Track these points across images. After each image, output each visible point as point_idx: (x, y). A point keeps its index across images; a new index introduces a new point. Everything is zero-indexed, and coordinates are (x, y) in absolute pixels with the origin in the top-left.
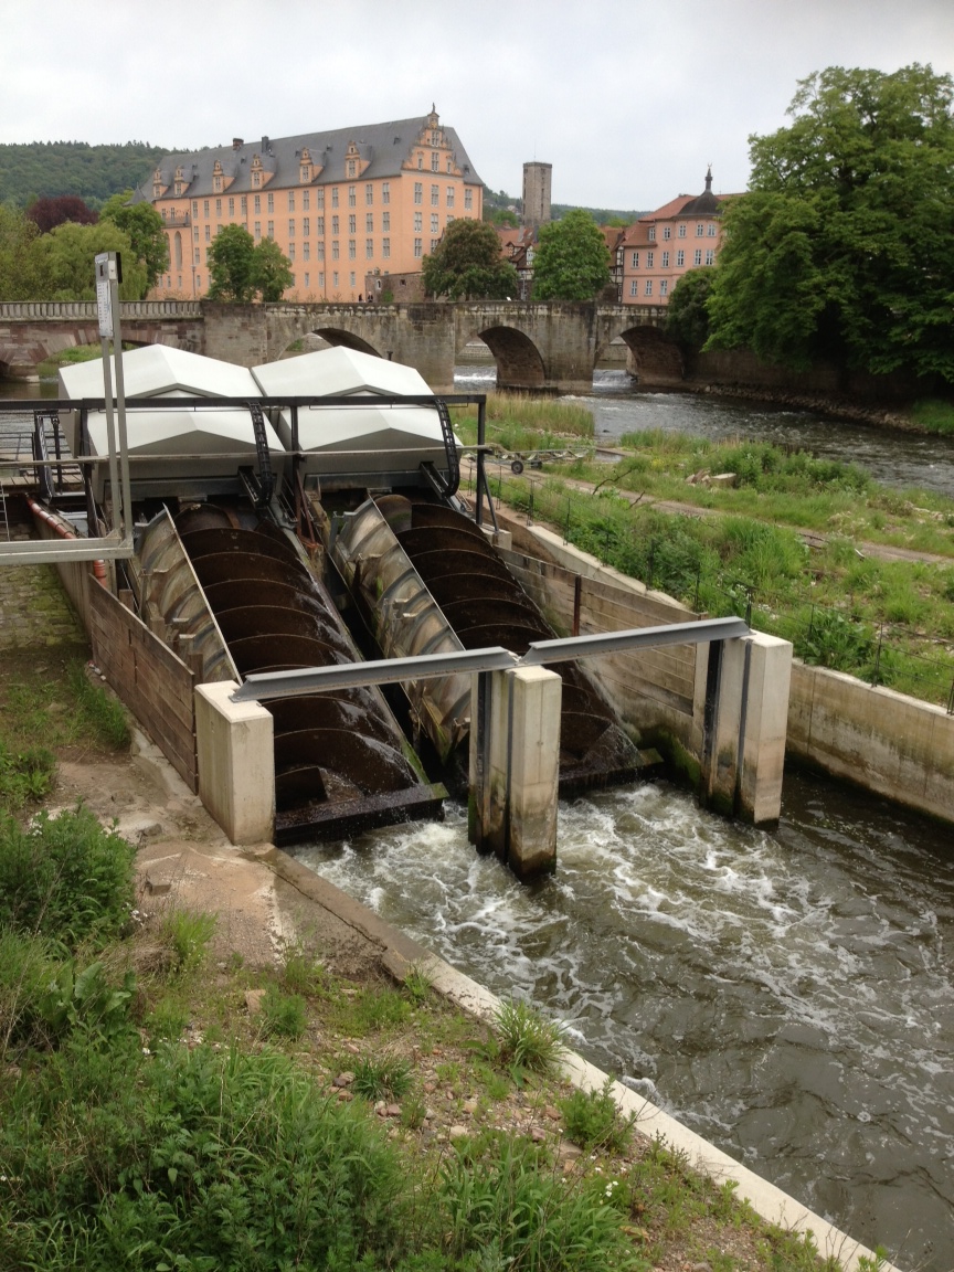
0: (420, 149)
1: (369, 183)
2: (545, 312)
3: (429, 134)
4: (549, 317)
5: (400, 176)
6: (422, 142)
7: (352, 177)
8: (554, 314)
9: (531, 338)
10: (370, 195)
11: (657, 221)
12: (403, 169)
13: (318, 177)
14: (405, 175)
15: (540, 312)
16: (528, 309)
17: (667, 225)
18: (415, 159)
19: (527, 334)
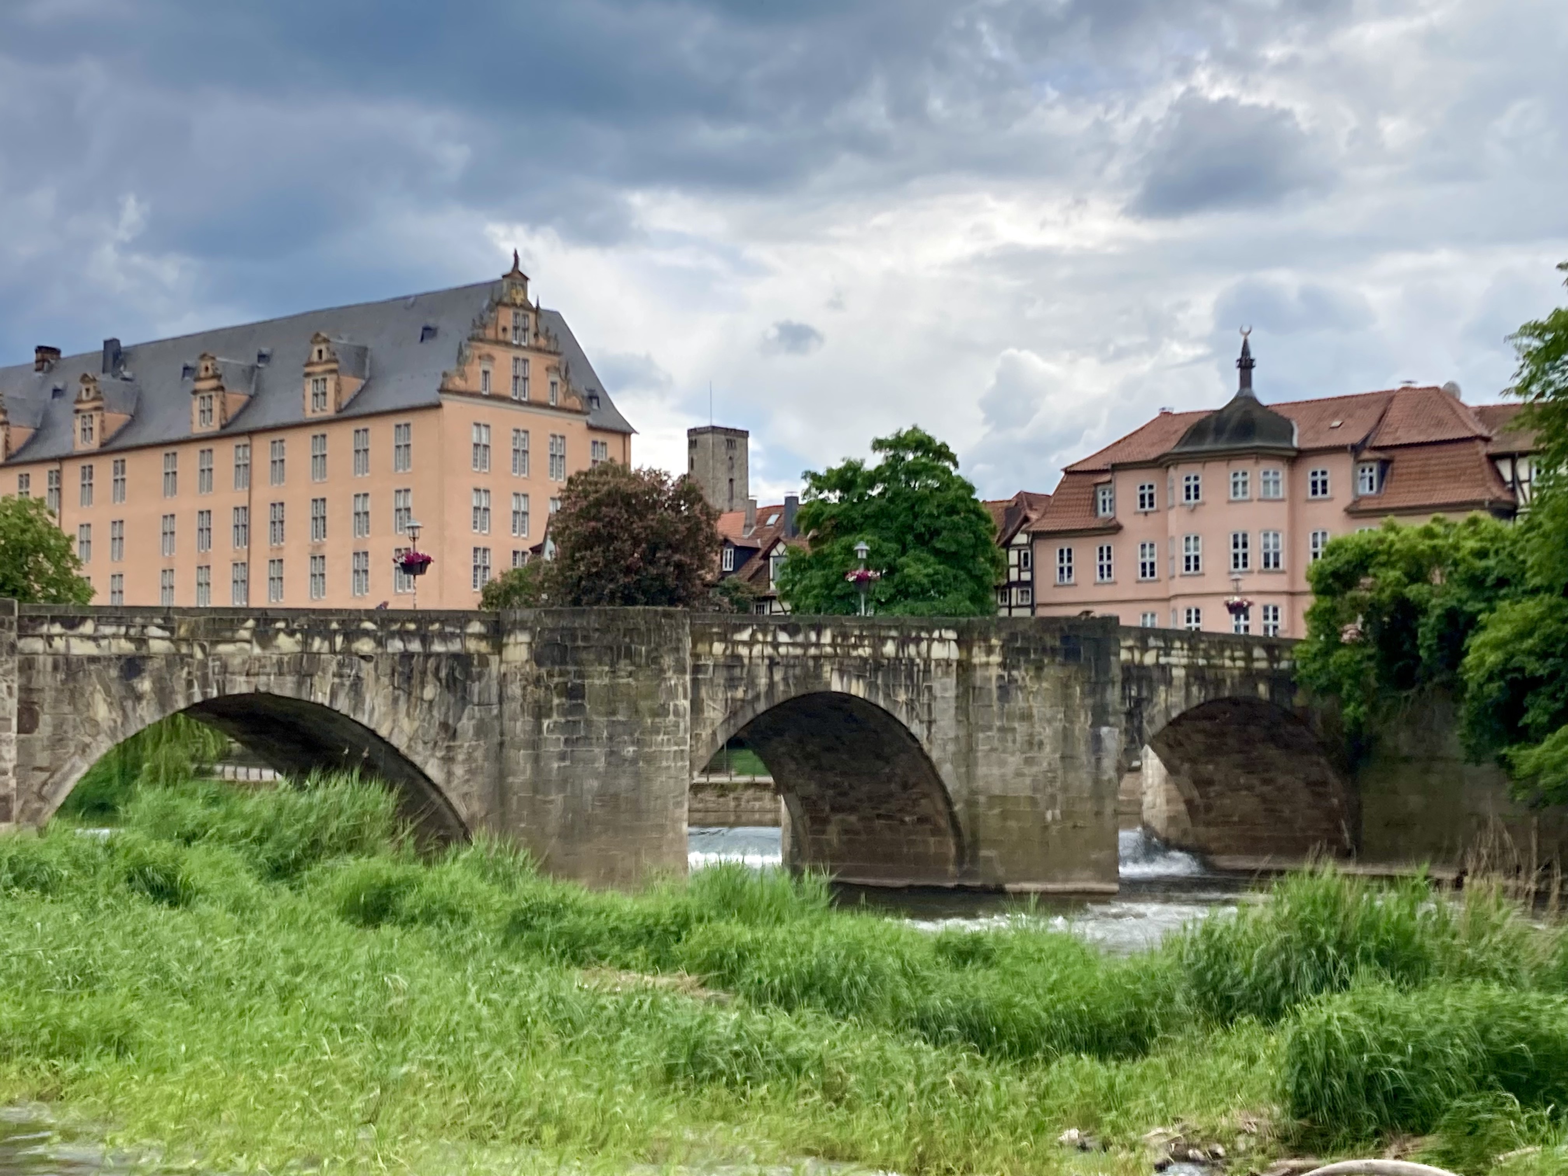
0: (486, 349)
1: (361, 425)
2: (952, 652)
3: (506, 317)
4: (965, 668)
5: (438, 406)
6: (490, 333)
7: (319, 415)
8: (979, 657)
9: (916, 728)
10: (362, 452)
11: (1116, 468)
12: (443, 390)
13: (237, 417)
14: (450, 404)
15: (939, 651)
16: (902, 643)
17: (1146, 477)
18: (476, 369)
19: (902, 716)
